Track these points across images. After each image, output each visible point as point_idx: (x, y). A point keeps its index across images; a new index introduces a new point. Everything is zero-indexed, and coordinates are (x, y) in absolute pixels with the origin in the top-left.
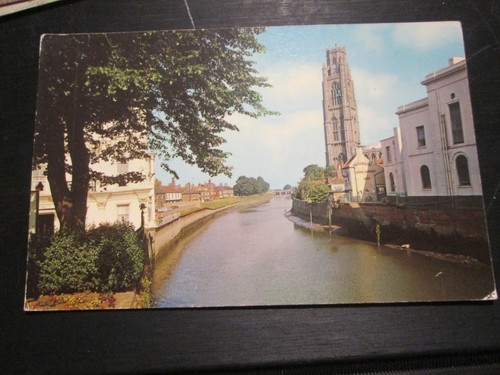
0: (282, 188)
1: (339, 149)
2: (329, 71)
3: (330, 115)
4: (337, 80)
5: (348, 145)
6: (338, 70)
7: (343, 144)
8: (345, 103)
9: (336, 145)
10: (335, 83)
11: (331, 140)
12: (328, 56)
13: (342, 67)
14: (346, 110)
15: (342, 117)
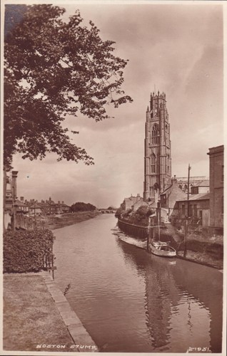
0: (107, 208)
1: (154, 181)
2: (152, 115)
3: (149, 152)
4: (158, 123)
5: (162, 177)
6: (159, 114)
7: (158, 176)
8: (163, 143)
9: (152, 176)
10: (155, 125)
11: (149, 172)
12: (151, 102)
13: (162, 112)
14: (163, 148)
15: (159, 154)
